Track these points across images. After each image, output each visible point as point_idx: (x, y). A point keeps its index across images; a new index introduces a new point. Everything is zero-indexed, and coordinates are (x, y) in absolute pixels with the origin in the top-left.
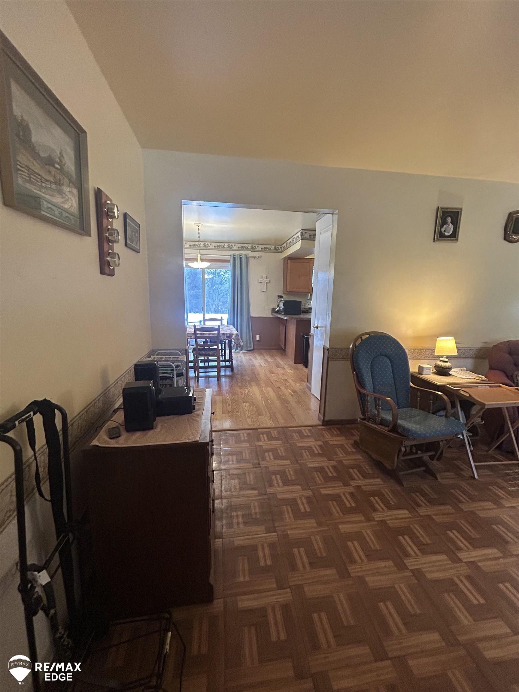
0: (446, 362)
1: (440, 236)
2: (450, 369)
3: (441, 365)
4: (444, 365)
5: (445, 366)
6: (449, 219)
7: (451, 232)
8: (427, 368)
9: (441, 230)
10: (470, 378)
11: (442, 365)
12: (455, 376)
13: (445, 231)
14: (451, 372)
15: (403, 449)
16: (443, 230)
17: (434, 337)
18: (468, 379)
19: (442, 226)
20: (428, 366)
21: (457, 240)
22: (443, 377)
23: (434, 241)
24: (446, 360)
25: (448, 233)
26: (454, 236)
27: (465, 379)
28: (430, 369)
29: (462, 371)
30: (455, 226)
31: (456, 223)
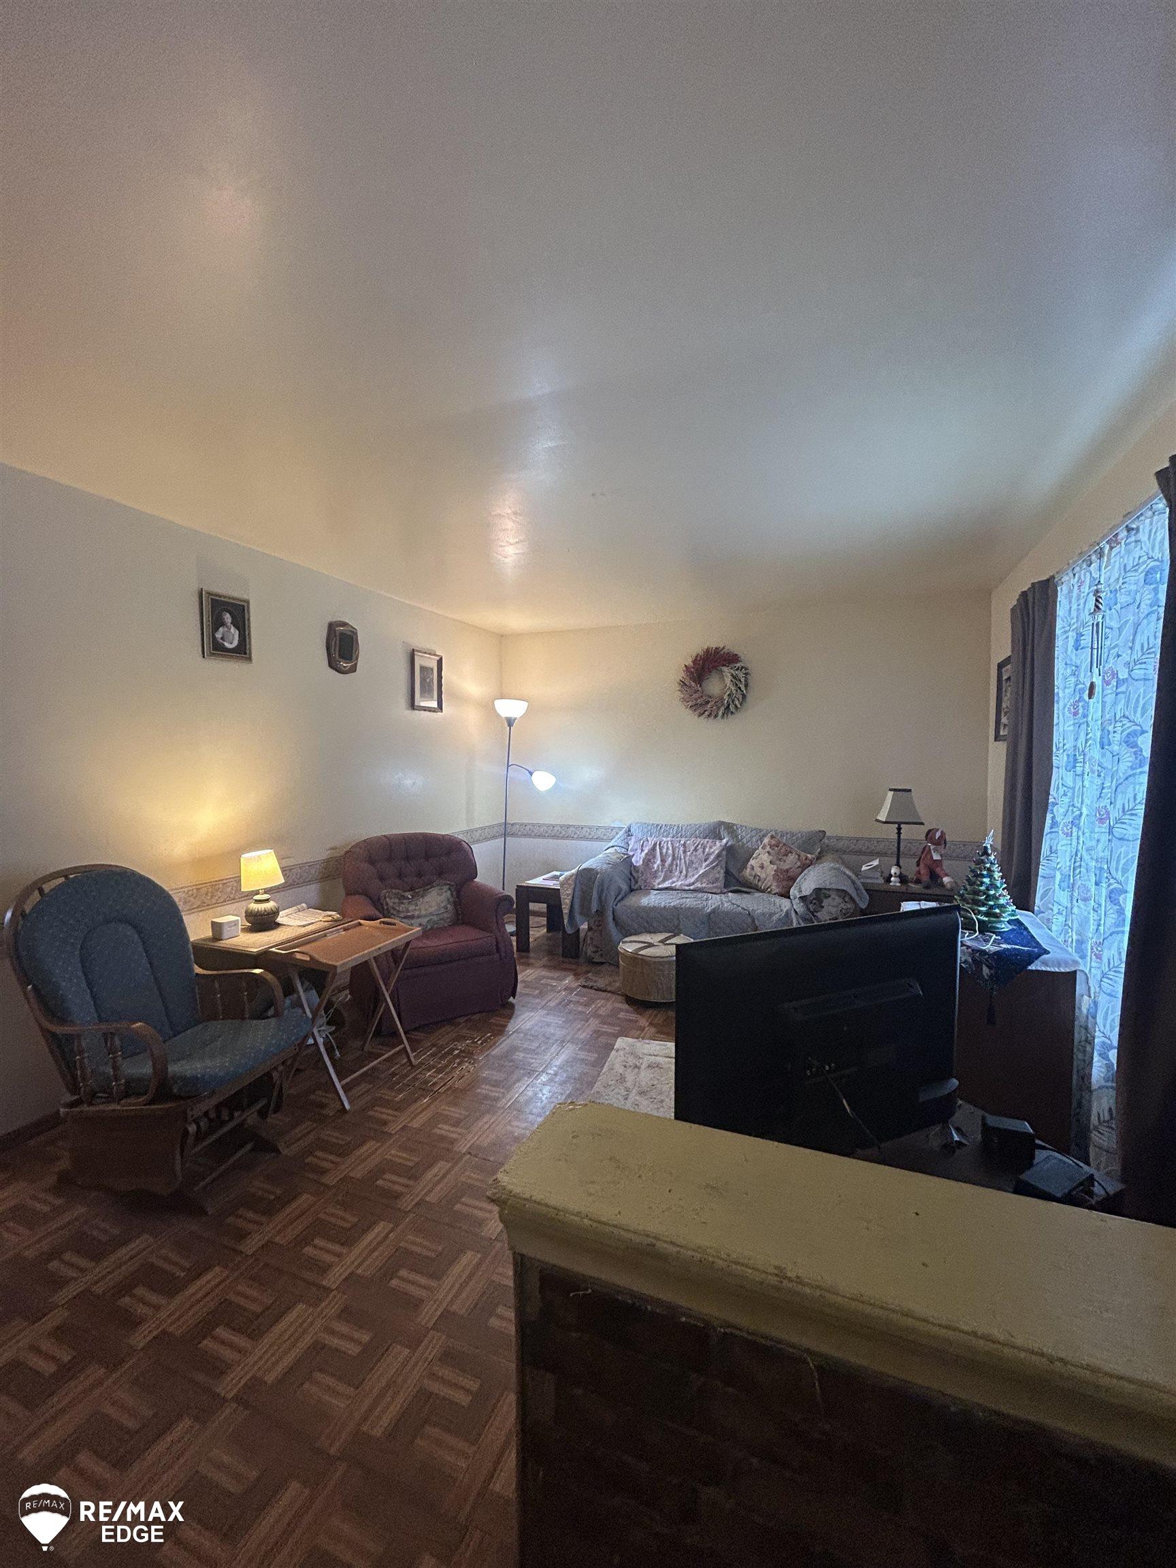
0: (267, 900)
1: (216, 649)
2: (275, 913)
3: (256, 910)
4: (263, 908)
5: (265, 911)
6: (228, 618)
7: (236, 643)
8: (229, 922)
9: (214, 637)
10: (314, 921)
11: (260, 909)
12: (288, 925)
13: (222, 638)
14: (279, 920)
15: (192, 1128)
16: (218, 635)
17: (234, 855)
18: (310, 924)
19: (216, 629)
20: (232, 917)
21: (249, 659)
22: (264, 933)
23: (204, 657)
24: (266, 896)
25: (231, 643)
26: (242, 651)
27: (304, 926)
28: (235, 923)
29: (299, 911)
30: (241, 630)
31: (241, 623)
